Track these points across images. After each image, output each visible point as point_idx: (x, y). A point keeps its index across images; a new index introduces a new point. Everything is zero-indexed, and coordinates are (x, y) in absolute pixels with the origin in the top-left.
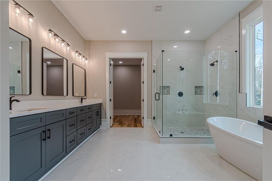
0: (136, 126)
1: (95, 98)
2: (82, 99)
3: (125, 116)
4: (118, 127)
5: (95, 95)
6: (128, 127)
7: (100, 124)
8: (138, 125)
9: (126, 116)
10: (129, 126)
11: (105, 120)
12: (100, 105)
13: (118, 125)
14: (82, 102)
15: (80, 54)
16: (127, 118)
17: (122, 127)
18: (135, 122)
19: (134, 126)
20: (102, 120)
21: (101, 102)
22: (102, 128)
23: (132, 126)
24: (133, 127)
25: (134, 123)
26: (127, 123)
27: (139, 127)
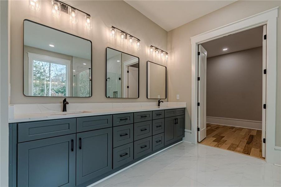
0: (247, 152)
1: (178, 101)
2: (159, 102)
3: (232, 128)
4: (210, 145)
5: (177, 97)
6: (229, 149)
7: (183, 135)
8: (253, 149)
9: (234, 130)
10: (232, 148)
11: (189, 131)
12: (183, 110)
13: (213, 141)
14: (159, 105)
15: (156, 48)
16: (235, 132)
17: (218, 147)
18: (248, 143)
19: (242, 150)
20: (186, 130)
21: (184, 106)
22: (185, 141)
23: (238, 149)
24: (239, 152)
25: (244, 145)
26: (230, 141)
27: (255, 155)
